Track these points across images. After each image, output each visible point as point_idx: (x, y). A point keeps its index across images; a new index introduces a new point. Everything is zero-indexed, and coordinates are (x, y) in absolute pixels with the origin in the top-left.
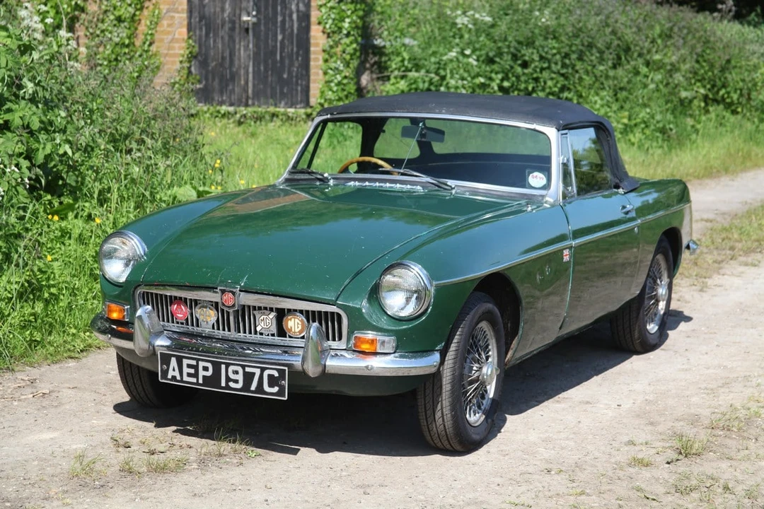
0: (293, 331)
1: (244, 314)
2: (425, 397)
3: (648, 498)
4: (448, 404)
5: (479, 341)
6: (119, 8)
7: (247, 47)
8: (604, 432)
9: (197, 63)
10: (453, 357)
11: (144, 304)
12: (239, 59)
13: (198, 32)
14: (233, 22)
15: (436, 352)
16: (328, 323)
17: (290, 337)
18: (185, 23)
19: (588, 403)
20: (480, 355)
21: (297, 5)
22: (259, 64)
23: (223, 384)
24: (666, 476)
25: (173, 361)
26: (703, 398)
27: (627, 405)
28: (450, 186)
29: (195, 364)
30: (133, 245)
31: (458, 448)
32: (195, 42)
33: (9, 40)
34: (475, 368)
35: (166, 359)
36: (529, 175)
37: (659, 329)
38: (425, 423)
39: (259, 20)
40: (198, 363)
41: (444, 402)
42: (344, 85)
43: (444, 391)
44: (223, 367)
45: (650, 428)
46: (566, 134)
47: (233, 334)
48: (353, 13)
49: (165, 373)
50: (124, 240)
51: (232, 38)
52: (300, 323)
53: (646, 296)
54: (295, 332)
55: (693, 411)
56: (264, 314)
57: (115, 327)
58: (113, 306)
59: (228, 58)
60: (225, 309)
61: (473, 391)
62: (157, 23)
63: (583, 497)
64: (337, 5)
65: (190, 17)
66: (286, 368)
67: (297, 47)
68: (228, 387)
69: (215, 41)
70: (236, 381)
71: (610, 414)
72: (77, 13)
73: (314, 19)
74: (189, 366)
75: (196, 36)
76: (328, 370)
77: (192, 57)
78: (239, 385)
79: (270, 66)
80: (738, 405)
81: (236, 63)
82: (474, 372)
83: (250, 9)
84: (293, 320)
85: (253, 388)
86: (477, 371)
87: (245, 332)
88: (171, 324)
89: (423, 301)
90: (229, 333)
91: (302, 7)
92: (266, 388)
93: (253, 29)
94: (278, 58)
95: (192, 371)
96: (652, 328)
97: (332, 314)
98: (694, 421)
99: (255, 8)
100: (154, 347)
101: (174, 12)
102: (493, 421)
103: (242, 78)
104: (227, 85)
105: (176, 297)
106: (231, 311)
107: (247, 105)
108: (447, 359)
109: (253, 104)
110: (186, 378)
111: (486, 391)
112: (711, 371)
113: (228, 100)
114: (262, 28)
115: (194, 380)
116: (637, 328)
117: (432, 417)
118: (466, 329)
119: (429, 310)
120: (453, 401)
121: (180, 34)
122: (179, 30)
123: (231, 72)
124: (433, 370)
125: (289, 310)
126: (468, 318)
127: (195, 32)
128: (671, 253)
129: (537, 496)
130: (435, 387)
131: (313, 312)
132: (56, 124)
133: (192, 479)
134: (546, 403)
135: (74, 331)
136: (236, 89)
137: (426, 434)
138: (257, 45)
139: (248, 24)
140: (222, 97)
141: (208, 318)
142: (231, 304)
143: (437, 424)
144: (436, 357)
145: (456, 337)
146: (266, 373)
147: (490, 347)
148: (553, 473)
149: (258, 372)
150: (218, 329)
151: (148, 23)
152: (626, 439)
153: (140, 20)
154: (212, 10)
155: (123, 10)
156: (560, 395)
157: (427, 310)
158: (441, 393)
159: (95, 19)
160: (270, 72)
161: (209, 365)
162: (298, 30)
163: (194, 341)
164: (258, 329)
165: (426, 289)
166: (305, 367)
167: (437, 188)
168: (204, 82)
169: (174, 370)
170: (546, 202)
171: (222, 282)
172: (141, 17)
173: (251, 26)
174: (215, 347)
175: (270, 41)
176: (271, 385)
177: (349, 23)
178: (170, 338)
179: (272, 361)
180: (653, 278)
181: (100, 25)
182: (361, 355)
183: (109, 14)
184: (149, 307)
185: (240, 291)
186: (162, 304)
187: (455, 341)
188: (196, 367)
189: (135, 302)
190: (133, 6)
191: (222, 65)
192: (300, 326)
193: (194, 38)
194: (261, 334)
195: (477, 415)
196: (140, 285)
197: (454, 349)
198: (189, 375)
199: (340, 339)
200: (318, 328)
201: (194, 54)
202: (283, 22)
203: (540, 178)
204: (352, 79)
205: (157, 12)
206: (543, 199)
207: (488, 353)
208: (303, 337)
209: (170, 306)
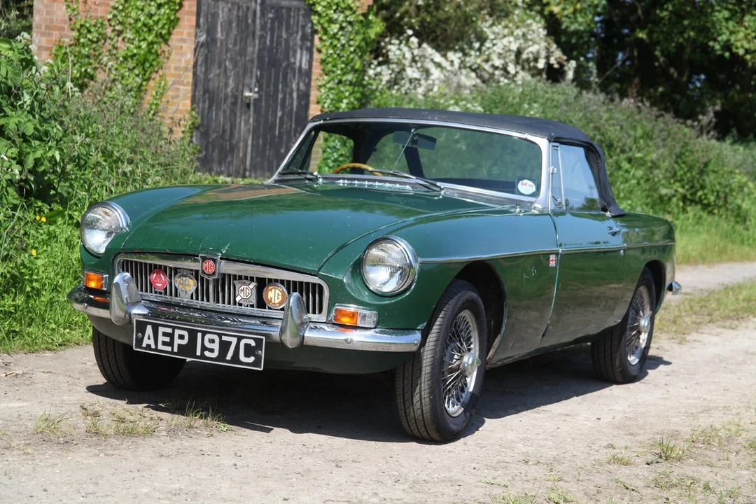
0: (273, 302)
1: (224, 283)
2: (404, 378)
3: (627, 488)
4: (427, 387)
5: (462, 331)
6: (127, 77)
7: (247, 122)
8: (583, 437)
9: (198, 134)
10: (434, 339)
11: (123, 270)
12: (239, 132)
13: (201, 105)
14: (236, 97)
15: (417, 332)
16: (309, 295)
17: (270, 308)
18: (190, 95)
19: (567, 415)
20: (462, 344)
21: (298, 84)
22: (258, 138)
23: (198, 353)
24: (646, 474)
25: (149, 329)
26: (683, 419)
27: (606, 419)
28: (440, 187)
29: (171, 332)
30: (117, 217)
31: (435, 435)
32: (198, 114)
33: (11, 52)
34: (456, 357)
35: (142, 327)
36: (518, 182)
37: (639, 362)
38: (403, 408)
39: (260, 96)
40: (173, 331)
41: (423, 385)
42: (340, 162)
43: (423, 373)
44: (199, 335)
45: (630, 437)
46: (557, 147)
47: (211, 305)
48: (350, 94)
49: (140, 341)
50: (108, 211)
51: (233, 112)
52: (280, 294)
53: (629, 326)
54: (274, 304)
55: (673, 428)
56: (244, 284)
57: (92, 297)
58: (92, 275)
59: (228, 133)
60: (205, 277)
61: (453, 381)
62: (162, 94)
63: (561, 483)
64: (336, 86)
65: (194, 90)
66: (264, 338)
67: (296, 124)
68: (203, 356)
69: (217, 114)
70: (212, 350)
71: (590, 424)
72: (86, 80)
73: (313, 98)
74: (165, 334)
75: (198, 108)
76: (307, 342)
77: (194, 127)
78: (215, 355)
79: (269, 140)
80: (719, 427)
81: (236, 136)
82: (454, 360)
83: (253, 86)
84: (273, 290)
85: (229, 357)
86: (457, 360)
87: (224, 303)
88: (149, 294)
89: (406, 278)
90: (208, 303)
91: (302, 87)
92: (242, 358)
93: (255, 104)
94: (277, 133)
95: (167, 339)
96: (633, 359)
97: (314, 285)
98: (675, 435)
99: (257, 85)
100: (130, 315)
101: (179, 84)
102: (471, 415)
103: (241, 151)
104: (226, 157)
105: (155, 265)
106: (211, 279)
107: (244, 177)
108: (428, 340)
109: (250, 176)
110: (161, 347)
111: (466, 385)
112: (690, 401)
113: (226, 171)
114: (263, 104)
115: (169, 349)
116: (618, 356)
117: (410, 400)
118: (449, 313)
119: (413, 286)
120: (432, 383)
121: (184, 105)
122: (184, 102)
123: (231, 144)
124: (414, 349)
125: (270, 280)
126: (452, 302)
127: (198, 105)
128: (654, 287)
129: (514, 479)
130: (415, 369)
131: (295, 283)
132: (52, 134)
133: (160, 443)
134: (525, 413)
135: (54, 326)
136: (234, 161)
137: (404, 420)
138: (257, 120)
139: (250, 100)
140: (220, 168)
141: (187, 286)
142: (211, 271)
143: (415, 407)
144: (417, 336)
145: (439, 319)
146: (243, 342)
147: (472, 340)
148: (530, 463)
149: (234, 341)
150: (197, 299)
151: (154, 93)
152: (605, 444)
153: (146, 90)
154: (216, 85)
155: (130, 80)
156: (539, 408)
157: (410, 286)
158: (420, 376)
159: (103, 87)
160: (268, 147)
161: (185, 333)
162: (297, 108)
163: (172, 310)
164: (238, 299)
165: (411, 266)
166: (283, 338)
167: (426, 189)
168: (204, 153)
169: (149, 338)
170: (534, 208)
171: (203, 249)
172: (147, 88)
173: (252, 101)
174: (193, 316)
175: (270, 117)
176: (247, 355)
177: (347, 104)
178: (148, 308)
179: (250, 331)
180: (634, 309)
181: (108, 93)
182: (341, 328)
183: (117, 83)
184: (128, 275)
185: (221, 259)
186: (140, 272)
187: (437, 323)
188: (171, 336)
189: (114, 271)
190: (141, 76)
191: (222, 137)
192: (280, 297)
193: (197, 109)
194: (240, 305)
195: (456, 406)
196: (120, 253)
197: (436, 331)
198: (164, 343)
199: (320, 312)
200: (298, 297)
201: (196, 125)
202: (284, 99)
203: (530, 186)
204: (348, 157)
205: (163, 83)
206: (531, 206)
207: (470, 345)
208: (283, 309)
209: (150, 275)
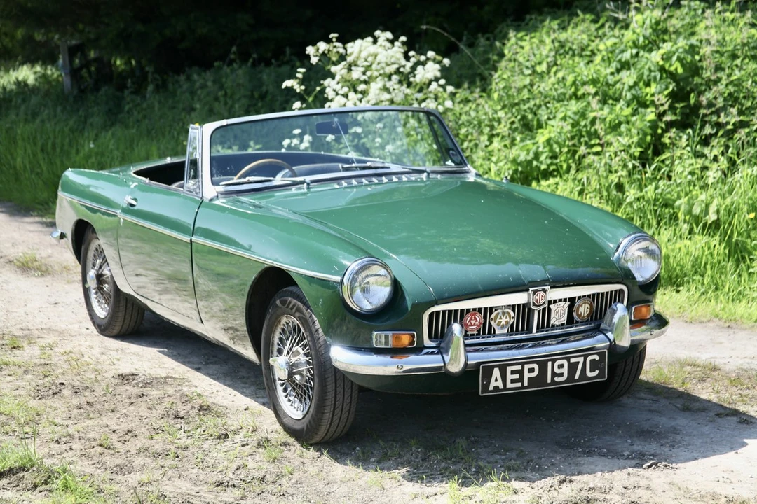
23: (549, 381)
25: (496, 371)
29: (520, 368)
35: (488, 372)
40: (523, 368)
44: (550, 364)
49: (486, 386)
52: (589, 307)
54: (583, 317)
56: (559, 306)
60: (534, 309)
66: (606, 350)
68: (553, 382)
70: (561, 375)
74: (513, 372)
78: (564, 378)
84: (584, 305)
85: (577, 377)
92: (589, 374)
95: (517, 376)
110: (509, 385)
115: (519, 385)
125: (579, 298)
146: (588, 359)
149: (581, 360)
161: (536, 366)
164: (552, 322)
169: (496, 380)
176: (592, 370)
185: (550, 288)
188: (521, 372)
198: (513, 381)
